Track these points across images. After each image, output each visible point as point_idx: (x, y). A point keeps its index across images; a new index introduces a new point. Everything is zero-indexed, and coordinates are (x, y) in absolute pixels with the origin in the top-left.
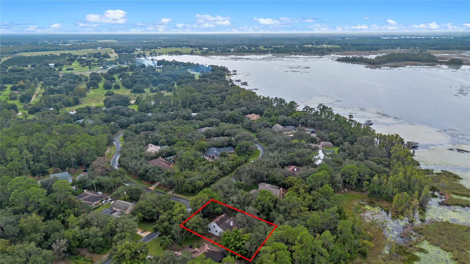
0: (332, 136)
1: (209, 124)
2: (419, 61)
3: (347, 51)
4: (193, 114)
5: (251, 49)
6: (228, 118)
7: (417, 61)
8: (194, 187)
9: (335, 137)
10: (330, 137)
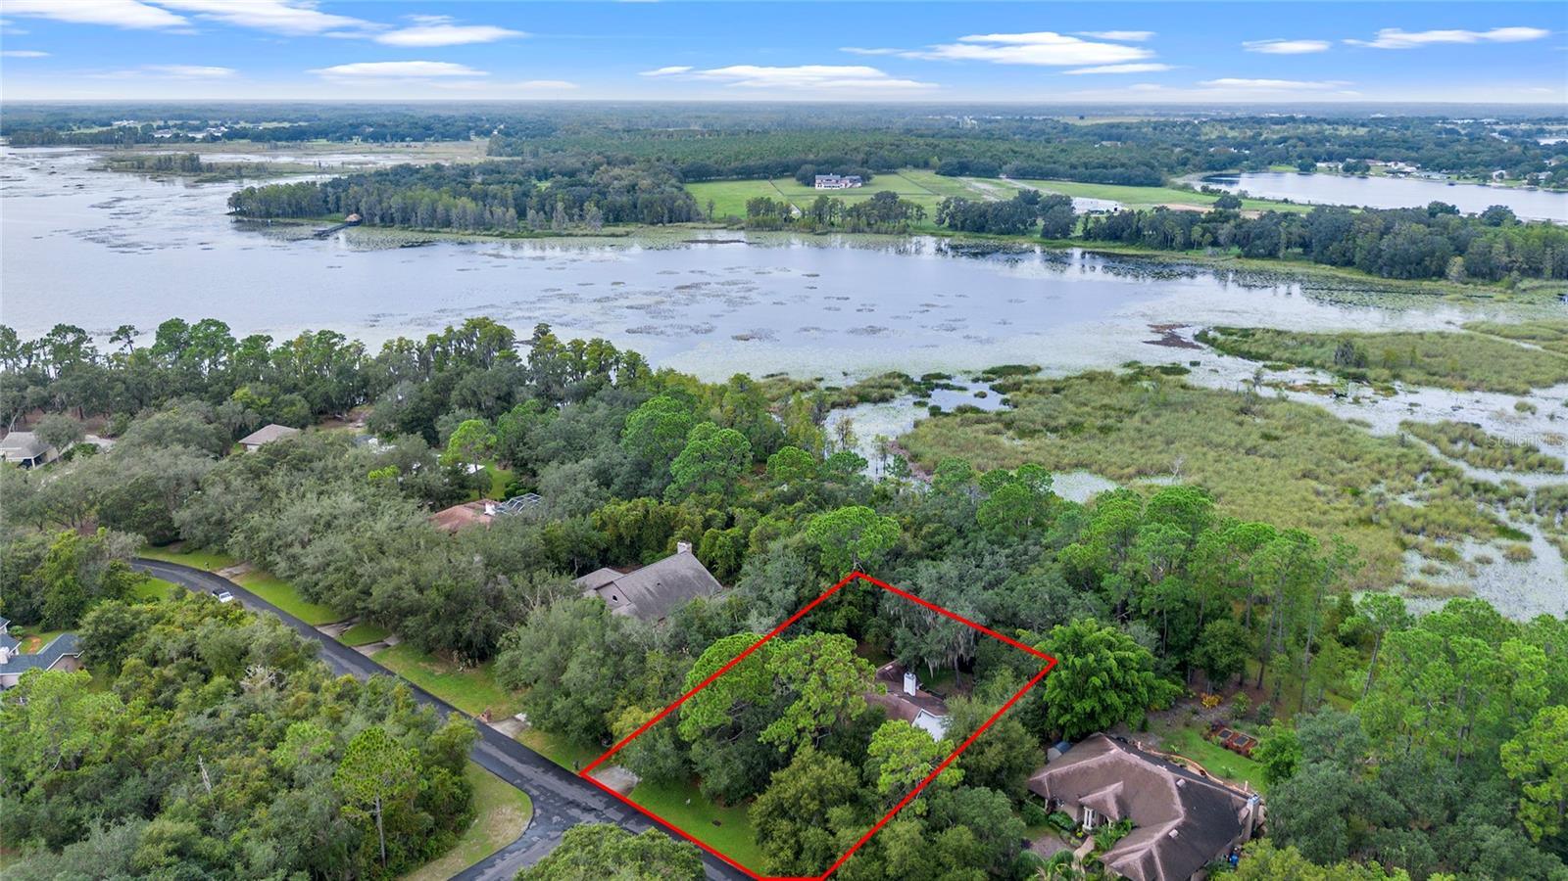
0: (254, 401)
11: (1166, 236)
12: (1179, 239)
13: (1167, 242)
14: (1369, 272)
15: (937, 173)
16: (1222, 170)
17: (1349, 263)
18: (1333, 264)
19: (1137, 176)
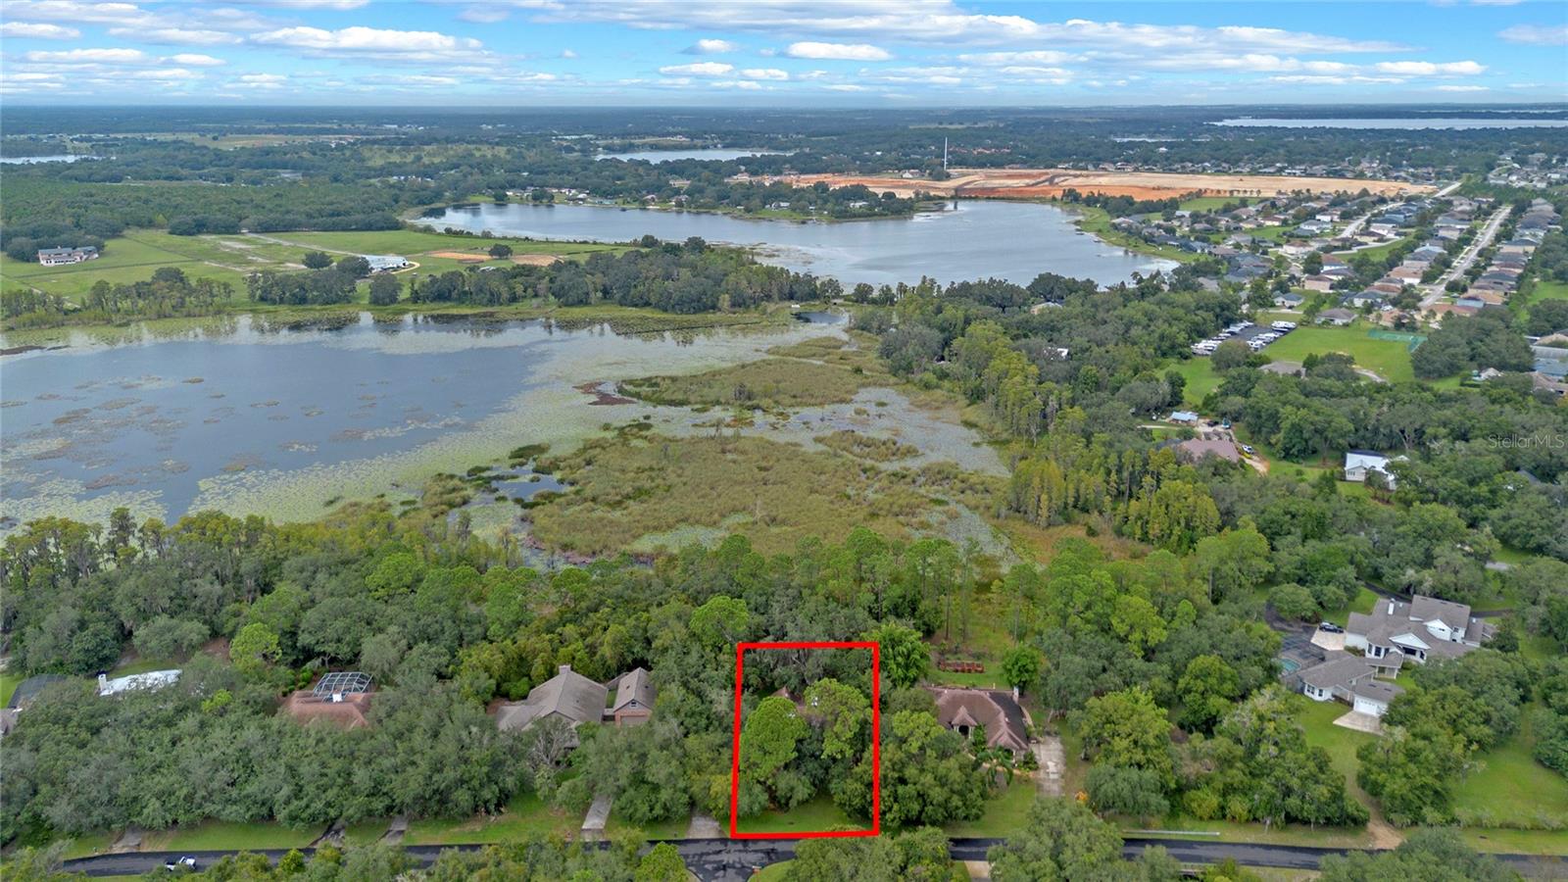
11: (492, 294)
12: (505, 295)
13: (494, 299)
14: (665, 310)
15: (171, 233)
16: (430, 203)
17: (647, 304)
18: (636, 306)
19: (377, 221)
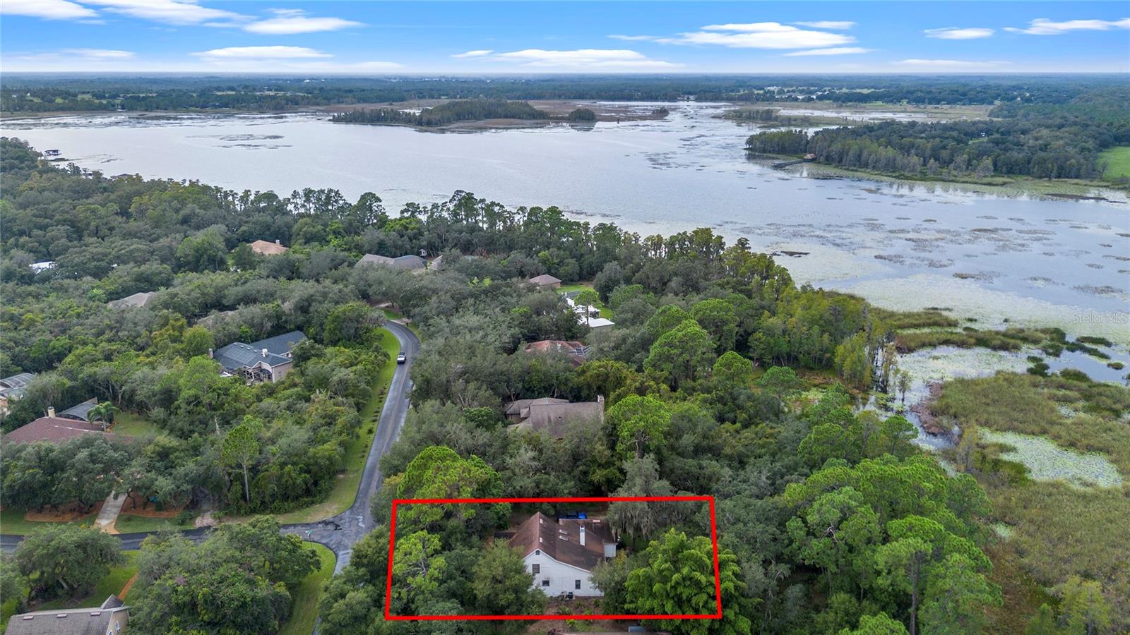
0: (548, 260)
1: (133, 283)
2: (513, 117)
3: (335, 103)
4: (35, 266)
5: (54, 101)
6: (190, 258)
7: (510, 118)
8: (308, 472)
9: (556, 261)
10: (544, 262)
